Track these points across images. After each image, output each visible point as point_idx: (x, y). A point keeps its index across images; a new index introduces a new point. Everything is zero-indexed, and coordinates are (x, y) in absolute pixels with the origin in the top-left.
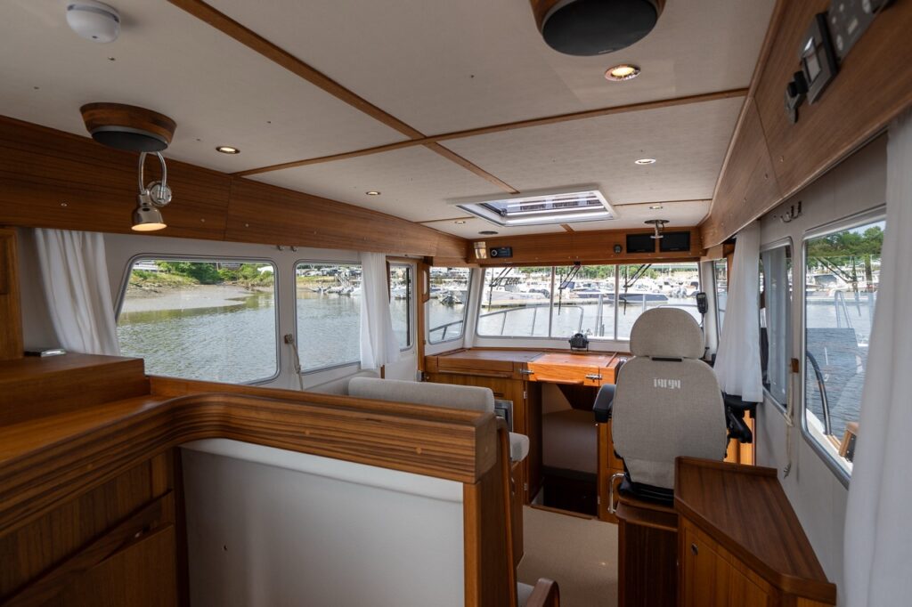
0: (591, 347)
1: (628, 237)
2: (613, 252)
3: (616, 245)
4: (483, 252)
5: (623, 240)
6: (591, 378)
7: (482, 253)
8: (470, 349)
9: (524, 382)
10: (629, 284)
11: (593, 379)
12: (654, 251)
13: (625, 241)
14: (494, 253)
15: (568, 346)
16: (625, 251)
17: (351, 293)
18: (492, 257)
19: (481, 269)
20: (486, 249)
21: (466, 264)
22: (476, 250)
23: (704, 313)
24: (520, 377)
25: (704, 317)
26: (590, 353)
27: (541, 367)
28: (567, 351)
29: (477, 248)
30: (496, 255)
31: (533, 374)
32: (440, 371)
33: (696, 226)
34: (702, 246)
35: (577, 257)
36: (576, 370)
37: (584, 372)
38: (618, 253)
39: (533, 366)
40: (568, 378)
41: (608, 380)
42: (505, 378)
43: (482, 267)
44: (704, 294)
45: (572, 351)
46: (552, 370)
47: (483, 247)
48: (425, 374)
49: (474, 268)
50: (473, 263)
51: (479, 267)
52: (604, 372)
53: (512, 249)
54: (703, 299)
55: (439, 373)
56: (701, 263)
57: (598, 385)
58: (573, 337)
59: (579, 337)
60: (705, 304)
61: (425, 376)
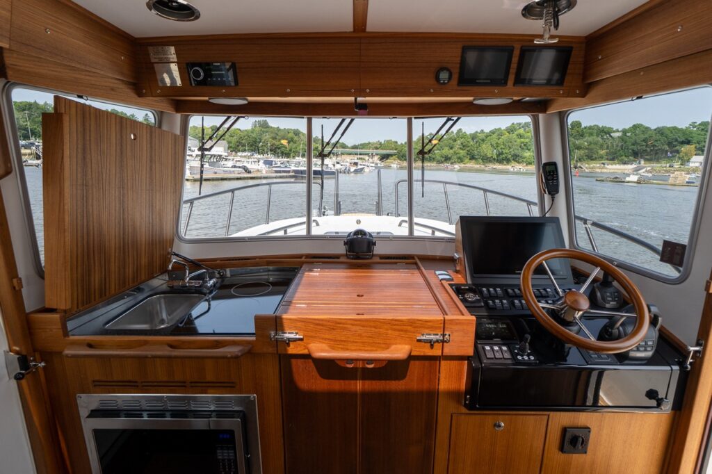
0: (379, 249)
1: (466, 50)
2: (433, 81)
3: (442, 69)
4: (174, 70)
5: (452, 55)
6: (426, 341)
7: (173, 75)
9: (280, 355)
10: (426, 149)
11: (431, 344)
12: (505, 83)
13: (458, 59)
14: (197, 74)
15: (341, 249)
16: (454, 81)
18: (193, 83)
19: (178, 116)
20: (178, 63)
21: (136, 96)
22: (155, 65)
23: (554, 194)
24: (271, 350)
25: (553, 200)
26: (378, 260)
27: (317, 324)
28: (342, 259)
29: (157, 61)
30: (201, 78)
31: (301, 340)
32: (67, 352)
33: (586, 37)
34: (585, 77)
35: (368, 90)
36: (394, 327)
37: (413, 329)
38: (444, 83)
39: (299, 324)
40: (378, 343)
41: (462, 341)
42: (236, 357)
43: (178, 111)
44: (554, 164)
45: (348, 258)
46: (344, 329)
47: (172, 60)
48: (34, 356)
49: (162, 112)
50: (152, 96)
51: (172, 109)
52: (456, 327)
53: (237, 65)
54: (553, 172)
55: (67, 356)
56: (541, 116)
57: (440, 354)
58: (352, 237)
59: (360, 236)
60: (557, 180)
61: (34, 360)
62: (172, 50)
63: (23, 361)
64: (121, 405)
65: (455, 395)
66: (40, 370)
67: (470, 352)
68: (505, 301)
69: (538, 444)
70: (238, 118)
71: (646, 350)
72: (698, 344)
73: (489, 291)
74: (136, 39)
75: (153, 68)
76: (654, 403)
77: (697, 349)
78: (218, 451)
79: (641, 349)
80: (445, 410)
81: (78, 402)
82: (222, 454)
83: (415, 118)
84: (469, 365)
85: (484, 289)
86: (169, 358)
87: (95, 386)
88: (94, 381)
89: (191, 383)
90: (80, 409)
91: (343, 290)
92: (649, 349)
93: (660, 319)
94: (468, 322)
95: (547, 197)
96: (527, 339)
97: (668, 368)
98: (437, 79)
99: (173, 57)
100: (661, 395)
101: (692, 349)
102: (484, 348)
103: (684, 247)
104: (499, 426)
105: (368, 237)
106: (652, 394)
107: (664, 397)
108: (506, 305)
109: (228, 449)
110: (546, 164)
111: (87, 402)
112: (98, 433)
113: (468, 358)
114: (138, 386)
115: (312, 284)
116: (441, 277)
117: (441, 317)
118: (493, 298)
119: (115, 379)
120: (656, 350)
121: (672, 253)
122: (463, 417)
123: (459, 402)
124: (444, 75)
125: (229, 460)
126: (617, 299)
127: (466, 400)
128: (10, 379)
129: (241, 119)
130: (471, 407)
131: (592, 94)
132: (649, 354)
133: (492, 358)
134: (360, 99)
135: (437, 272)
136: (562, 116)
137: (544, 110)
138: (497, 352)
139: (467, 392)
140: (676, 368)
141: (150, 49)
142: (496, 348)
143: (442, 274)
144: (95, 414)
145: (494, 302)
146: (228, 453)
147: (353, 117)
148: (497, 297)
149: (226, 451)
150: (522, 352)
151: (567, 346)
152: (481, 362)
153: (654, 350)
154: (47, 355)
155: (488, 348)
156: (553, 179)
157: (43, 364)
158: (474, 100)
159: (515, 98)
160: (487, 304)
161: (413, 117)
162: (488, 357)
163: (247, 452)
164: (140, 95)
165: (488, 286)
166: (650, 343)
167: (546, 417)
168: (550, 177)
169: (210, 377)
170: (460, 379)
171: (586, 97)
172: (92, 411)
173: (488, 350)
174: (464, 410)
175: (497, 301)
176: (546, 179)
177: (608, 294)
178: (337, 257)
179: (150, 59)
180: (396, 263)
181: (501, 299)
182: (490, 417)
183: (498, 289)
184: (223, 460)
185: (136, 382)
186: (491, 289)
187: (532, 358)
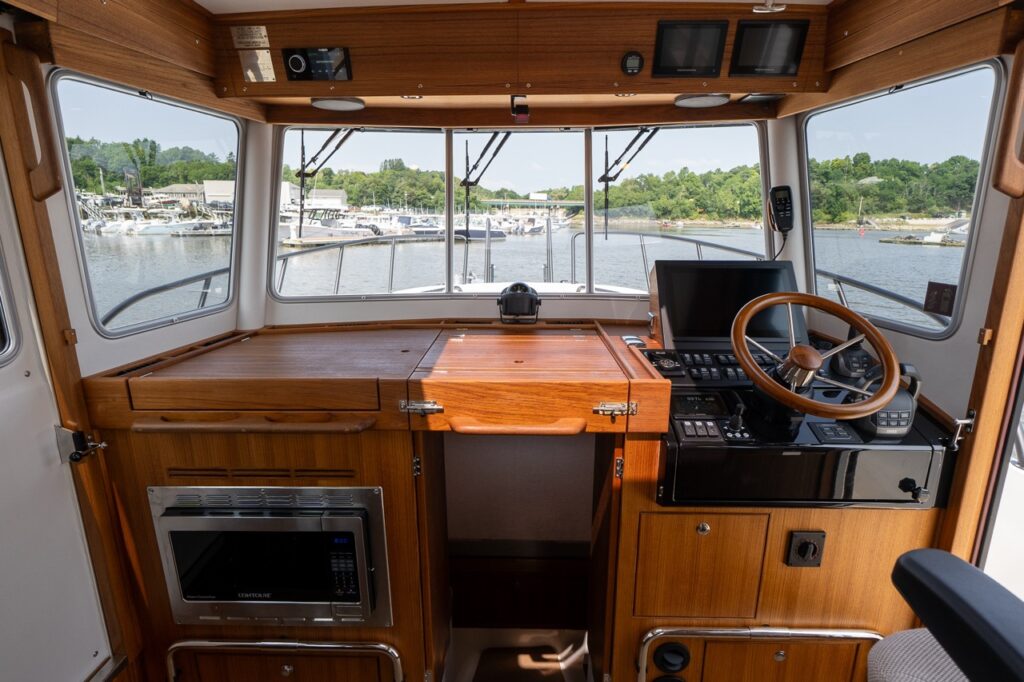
1: (663, 29)
2: (617, 72)
3: (631, 53)
4: (264, 59)
5: (644, 34)
6: (607, 413)
7: (265, 67)
8: (255, 334)
9: (414, 434)
10: (611, 174)
11: (613, 416)
12: (717, 74)
13: (652, 40)
14: (297, 64)
16: (647, 71)
17: (103, 229)
18: (291, 76)
20: (272, 49)
21: (214, 96)
22: (240, 52)
23: (787, 231)
24: (401, 425)
25: (785, 239)
26: (544, 325)
27: (463, 391)
28: (494, 325)
29: (242, 46)
30: (302, 70)
31: (440, 411)
32: (137, 426)
33: (827, 6)
34: (826, 64)
35: (529, 85)
36: (564, 394)
37: (587, 397)
38: (633, 74)
39: (438, 391)
40: (543, 416)
41: (652, 410)
42: (357, 432)
43: (269, 119)
44: (787, 189)
45: (503, 323)
46: (497, 397)
47: (262, 46)
48: (92, 435)
49: (247, 121)
50: (237, 96)
51: (261, 117)
52: (644, 394)
53: (351, 52)
54: (785, 199)
55: (137, 431)
56: (770, 123)
57: (623, 430)
58: (508, 292)
59: (519, 292)
60: (791, 210)
61: (93, 440)
62: (263, 30)
63: (79, 439)
64: (205, 502)
65: (643, 487)
66: (100, 454)
67: (664, 427)
68: (714, 370)
69: (756, 554)
70: (351, 131)
71: (898, 425)
72: (969, 416)
73: (693, 358)
74: (216, 16)
75: (238, 57)
76: (909, 495)
77: (967, 421)
78: (333, 561)
79: (893, 423)
80: (632, 507)
81: (149, 496)
82: (338, 565)
83: (596, 129)
84: (663, 446)
85: (687, 356)
86: (269, 433)
87: (171, 475)
88: (170, 469)
89: (297, 471)
90: (151, 506)
91: (497, 356)
92: (903, 423)
93: (919, 383)
94: (660, 387)
95: (777, 235)
96: (740, 409)
97: (929, 448)
98: (624, 67)
99: (265, 41)
100: (919, 483)
101: (961, 422)
102: (683, 425)
103: (954, 288)
104: (704, 530)
105: (530, 292)
106: (907, 485)
107: (923, 486)
108: (714, 375)
109: (346, 557)
110: (776, 190)
111: (161, 497)
112: (176, 537)
113: (662, 436)
114: (226, 476)
115: (456, 350)
116: (628, 342)
117: (625, 381)
118: (698, 366)
119: (197, 466)
120: (913, 426)
121: (940, 299)
122: (655, 517)
123: (649, 496)
124: (633, 63)
125: (347, 573)
126: (865, 365)
127: (658, 493)
128: (62, 462)
129: (355, 133)
130: (664, 501)
131: (837, 86)
132: (903, 430)
133: (694, 436)
134: (519, 100)
135: (624, 338)
136: (800, 122)
137: (774, 115)
138: (702, 428)
139: (660, 483)
140: (938, 448)
141: (234, 30)
142: (699, 423)
143: (630, 339)
144: (170, 511)
145: (699, 371)
146: (346, 564)
147: (509, 128)
148: (704, 365)
149: (343, 561)
150: (734, 427)
151: (794, 419)
152: (678, 441)
153: (910, 425)
154: (107, 432)
155: (687, 423)
156: (785, 210)
157: (104, 445)
158: (677, 99)
159: (735, 96)
160: (690, 373)
161: (592, 127)
162: (688, 433)
163: (370, 564)
164: (220, 95)
165: (692, 352)
166: (905, 415)
167: (765, 518)
168: (780, 209)
169: (321, 464)
170: (651, 465)
171: (830, 91)
172: (167, 509)
173: (689, 427)
174: (656, 507)
175: (704, 370)
176: (776, 210)
177: (854, 359)
178: (490, 321)
179: (233, 44)
180: (569, 329)
181: (709, 367)
182: (692, 517)
183: (706, 356)
184: (340, 573)
185: (225, 470)
186: (696, 356)
187: (746, 435)
